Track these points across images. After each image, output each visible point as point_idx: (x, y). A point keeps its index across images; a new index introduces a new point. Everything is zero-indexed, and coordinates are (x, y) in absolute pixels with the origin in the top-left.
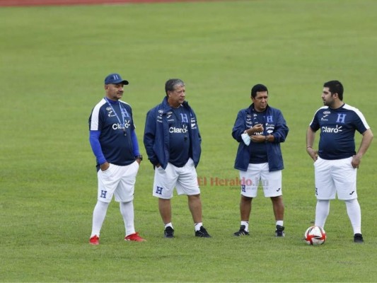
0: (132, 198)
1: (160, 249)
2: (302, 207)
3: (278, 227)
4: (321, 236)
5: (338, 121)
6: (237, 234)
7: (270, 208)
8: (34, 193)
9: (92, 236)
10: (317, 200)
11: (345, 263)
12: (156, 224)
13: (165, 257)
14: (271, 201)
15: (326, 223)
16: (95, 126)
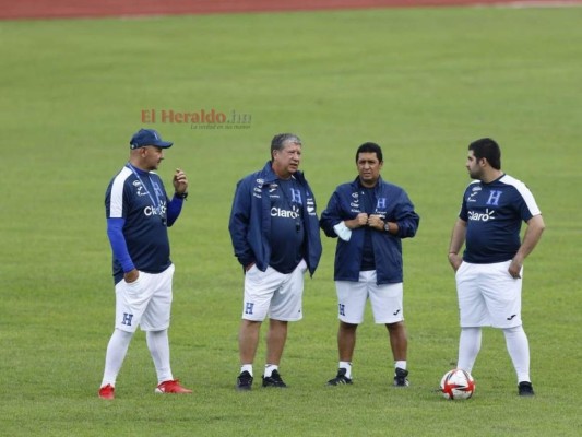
0: (167, 325)
1: (210, 406)
2: (436, 340)
3: (398, 370)
4: (467, 386)
5: (489, 202)
6: (333, 382)
7: (385, 342)
8: (11, 316)
9: (103, 385)
10: (461, 328)
11: (505, 429)
12: (205, 366)
13: (218, 418)
14: (386, 331)
15: (475, 364)
16: (117, 210)
